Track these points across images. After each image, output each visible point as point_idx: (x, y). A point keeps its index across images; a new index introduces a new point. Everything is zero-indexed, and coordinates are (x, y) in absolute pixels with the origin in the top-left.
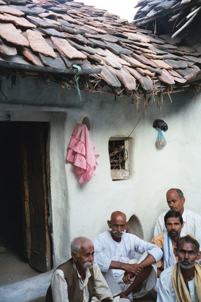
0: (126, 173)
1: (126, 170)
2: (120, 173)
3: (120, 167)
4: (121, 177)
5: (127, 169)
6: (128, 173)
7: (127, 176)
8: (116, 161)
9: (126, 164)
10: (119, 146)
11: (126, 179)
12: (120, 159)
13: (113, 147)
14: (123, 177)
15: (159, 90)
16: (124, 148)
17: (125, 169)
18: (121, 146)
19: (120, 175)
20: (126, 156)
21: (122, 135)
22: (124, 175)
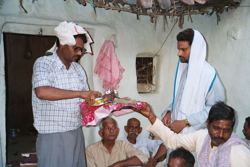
0: (153, 87)
1: (153, 85)
2: (146, 87)
3: (148, 82)
4: (147, 91)
5: (154, 83)
6: (155, 87)
7: (153, 90)
8: (143, 76)
9: (154, 79)
10: (148, 63)
11: (152, 92)
12: (147, 74)
13: (141, 63)
14: (150, 90)
15: (179, 10)
16: (152, 64)
17: (152, 83)
18: (149, 62)
19: (147, 89)
20: (154, 72)
21: (149, 53)
22: (150, 89)
